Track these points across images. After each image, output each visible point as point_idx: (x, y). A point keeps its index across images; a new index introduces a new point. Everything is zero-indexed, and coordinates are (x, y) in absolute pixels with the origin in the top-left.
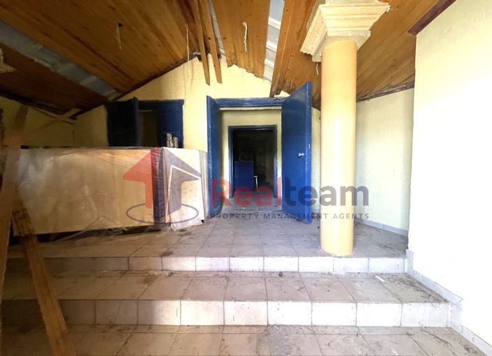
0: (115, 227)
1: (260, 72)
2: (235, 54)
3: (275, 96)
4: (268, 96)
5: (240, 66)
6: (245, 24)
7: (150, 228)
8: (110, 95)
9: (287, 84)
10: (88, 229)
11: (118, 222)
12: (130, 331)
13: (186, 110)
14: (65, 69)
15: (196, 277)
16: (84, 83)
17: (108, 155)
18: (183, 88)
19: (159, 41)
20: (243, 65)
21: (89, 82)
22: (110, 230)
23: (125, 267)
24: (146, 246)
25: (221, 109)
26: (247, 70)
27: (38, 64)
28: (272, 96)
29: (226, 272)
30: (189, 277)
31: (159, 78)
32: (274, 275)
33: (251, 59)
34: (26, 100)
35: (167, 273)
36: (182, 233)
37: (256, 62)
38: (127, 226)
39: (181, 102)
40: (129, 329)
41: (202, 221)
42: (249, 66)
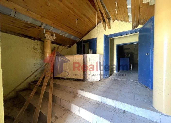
0: (73, 78)
1: (127, 20)
2: (115, 16)
3: (135, 28)
4: (132, 29)
5: (118, 20)
6: (116, 3)
7: (82, 80)
8: (77, 40)
9: (141, 21)
10: (68, 78)
11: (74, 77)
12: (66, 111)
13: (98, 41)
14: (66, 35)
15: (88, 101)
16: (71, 38)
17: (73, 57)
18: (97, 34)
19: (88, 20)
20: (119, 19)
21: (72, 37)
22: (72, 79)
23: (71, 91)
24: (78, 86)
25: (111, 38)
26: (121, 21)
27: (61, 35)
28: (133, 28)
29: (100, 102)
30: (86, 100)
31: (90, 32)
32: (120, 111)
33: (122, 16)
34: (60, 45)
35: (81, 96)
36: (91, 83)
37: (124, 16)
38: (76, 78)
39: (96, 39)
40: (66, 110)
41: (100, 80)
42: (122, 19)
